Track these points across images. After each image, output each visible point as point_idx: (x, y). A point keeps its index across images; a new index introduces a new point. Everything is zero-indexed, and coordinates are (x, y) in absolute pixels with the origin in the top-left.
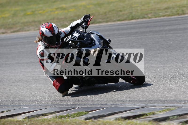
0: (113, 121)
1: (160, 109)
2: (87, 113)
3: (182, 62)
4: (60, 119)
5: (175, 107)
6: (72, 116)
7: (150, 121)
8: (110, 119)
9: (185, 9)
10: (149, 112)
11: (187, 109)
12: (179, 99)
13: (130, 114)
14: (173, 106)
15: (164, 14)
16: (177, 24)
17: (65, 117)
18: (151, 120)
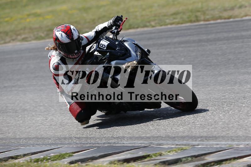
0: (107, 164)
1: (169, 148)
2: (71, 154)
3: (197, 85)
4: (35, 163)
5: (188, 145)
6: (52, 159)
7: (156, 165)
8: (103, 162)
9: (199, 14)
10: (154, 153)
11: (204, 148)
12: (193, 135)
13: (129, 155)
14: (186, 144)
15: (172, 22)
16: (190, 35)
17: (42, 160)
18: (158, 163)
